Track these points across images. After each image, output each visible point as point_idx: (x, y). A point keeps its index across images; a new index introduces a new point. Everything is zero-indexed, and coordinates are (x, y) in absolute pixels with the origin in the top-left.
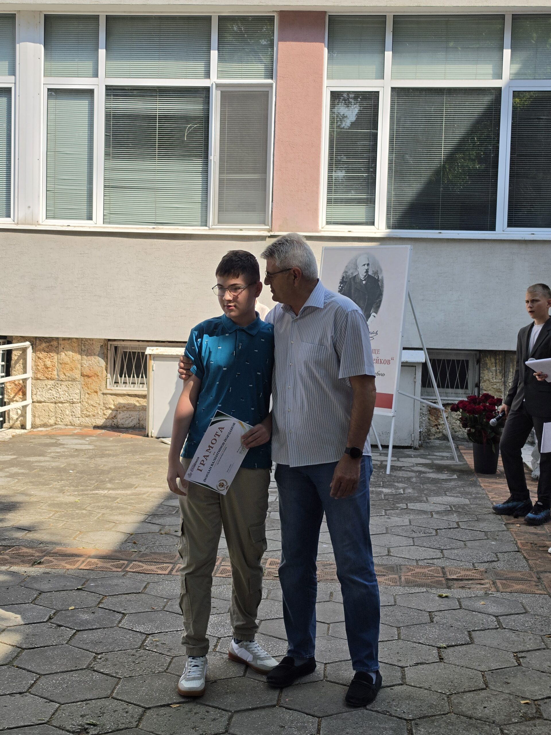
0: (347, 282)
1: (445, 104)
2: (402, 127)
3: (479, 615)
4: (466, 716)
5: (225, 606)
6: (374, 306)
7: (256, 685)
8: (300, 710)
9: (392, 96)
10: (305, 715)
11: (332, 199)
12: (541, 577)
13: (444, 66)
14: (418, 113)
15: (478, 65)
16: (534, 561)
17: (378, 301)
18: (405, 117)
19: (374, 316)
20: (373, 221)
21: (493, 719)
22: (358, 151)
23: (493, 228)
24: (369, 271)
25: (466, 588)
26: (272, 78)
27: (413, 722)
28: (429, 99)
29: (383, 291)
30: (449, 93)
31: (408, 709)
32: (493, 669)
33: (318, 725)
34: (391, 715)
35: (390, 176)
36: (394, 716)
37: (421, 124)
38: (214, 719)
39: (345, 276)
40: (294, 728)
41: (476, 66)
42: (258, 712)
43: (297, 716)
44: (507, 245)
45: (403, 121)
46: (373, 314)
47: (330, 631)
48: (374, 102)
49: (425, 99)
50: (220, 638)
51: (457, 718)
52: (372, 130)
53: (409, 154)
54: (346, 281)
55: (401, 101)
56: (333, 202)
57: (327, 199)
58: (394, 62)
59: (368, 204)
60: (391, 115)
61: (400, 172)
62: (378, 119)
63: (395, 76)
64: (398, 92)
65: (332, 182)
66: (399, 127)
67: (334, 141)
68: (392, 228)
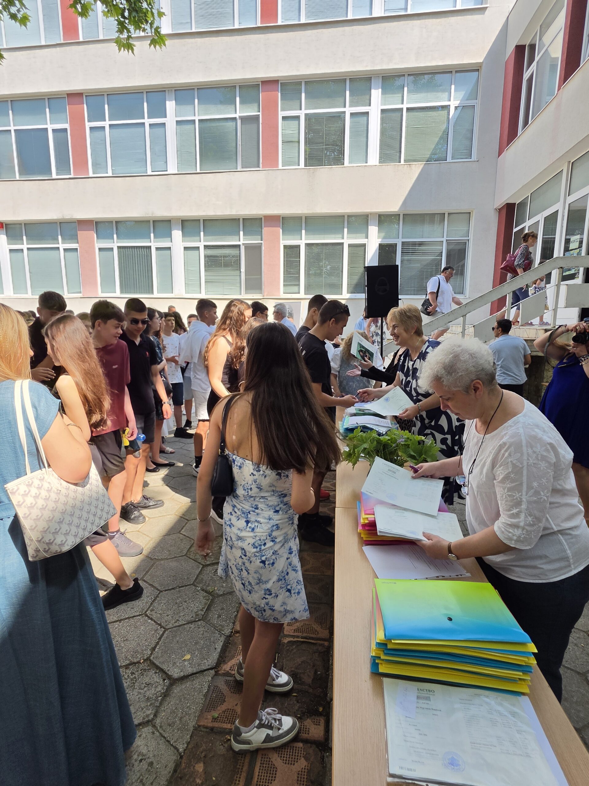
1: (324, 249)
13: (324, 235)
22: (294, 267)
23: (342, 294)
26: (262, 240)
30: (325, 245)
35: (305, 276)
37: (316, 256)
45: (309, 255)
48: (299, 249)
49: (317, 247)
52: (298, 259)
55: (309, 248)
56: (285, 286)
57: (283, 284)
58: (306, 234)
59: (298, 286)
60: (305, 253)
61: (309, 274)
62: (300, 255)
63: (306, 239)
64: (307, 245)
65: (285, 278)
66: (308, 258)
67: (285, 263)
68: (307, 295)
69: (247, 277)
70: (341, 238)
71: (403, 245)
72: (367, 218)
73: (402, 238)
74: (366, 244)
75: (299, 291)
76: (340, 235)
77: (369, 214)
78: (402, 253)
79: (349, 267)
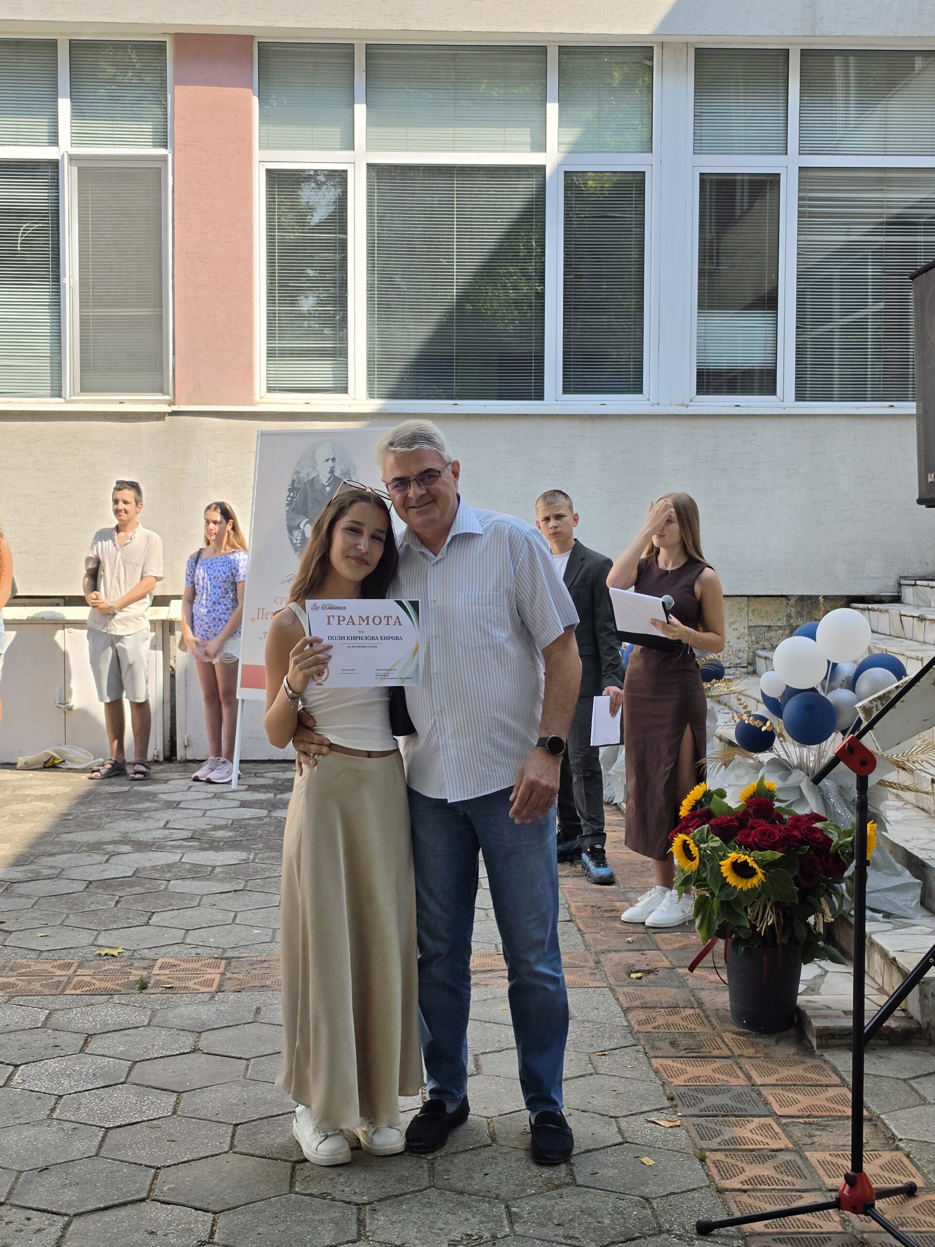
1: (455, 192)
2: (387, 230)
3: (496, 1027)
4: (454, 1191)
5: (75, 1042)
7: (115, 1168)
8: (186, 1203)
9: (368, 178)
10: (193, 1211)
11: (275, 350)
12: (602, 959)
13: (452, 129)
14: (412, 207)
15: (507, 129)
16: (592, 935)
18: (392, 213)
20: (345, 386)
21: (497, 1192)
23: (540, 396)
24: (336, 470)
25: (481, 985)
26: (166, 147)
27: (368, 1207)
28: (430, 183)
30: (460, 174)
31: (363, 1187)
32: (507, 1112)
33: (213, 1225)
34: (333, 1200)
35: (370, 311)
36: (338, 1201)
37: (418, 224)
38: (39, 1230)
39: (296, 478)
40: (172, 1233)
41: (503, 129)
42: (114, 1211)
43: (179, 1213)
44: (562, 424)
45: (388, 220)
47: (250, 1071)
49: (424, 183)
50: (63, 1096)
51: (440, 1195)
52: (337, 235)
53: (401, 276)
54: (298, 487)
55: (385, 186)
56: (277, 355)
57: (268, 350)
58: (370, 122)
59: (336, 357)
60: (368, 209)
61: (387, 304)
62: (347, 216)
63: (371, 146)
64: (378, 172)
65: (275, 320)
66: (383, 230)
67: (275, 253)
68: (378, 398)
69: (91, 312)
70: (531, 148)
71: (799, 182)
72: (649, 63)
73: (800, 154)
74: (644, 173)
75: (345, 379)
76: (527, 131)
77: (653, 47)
78: (801, 215)
79: (571, 275)
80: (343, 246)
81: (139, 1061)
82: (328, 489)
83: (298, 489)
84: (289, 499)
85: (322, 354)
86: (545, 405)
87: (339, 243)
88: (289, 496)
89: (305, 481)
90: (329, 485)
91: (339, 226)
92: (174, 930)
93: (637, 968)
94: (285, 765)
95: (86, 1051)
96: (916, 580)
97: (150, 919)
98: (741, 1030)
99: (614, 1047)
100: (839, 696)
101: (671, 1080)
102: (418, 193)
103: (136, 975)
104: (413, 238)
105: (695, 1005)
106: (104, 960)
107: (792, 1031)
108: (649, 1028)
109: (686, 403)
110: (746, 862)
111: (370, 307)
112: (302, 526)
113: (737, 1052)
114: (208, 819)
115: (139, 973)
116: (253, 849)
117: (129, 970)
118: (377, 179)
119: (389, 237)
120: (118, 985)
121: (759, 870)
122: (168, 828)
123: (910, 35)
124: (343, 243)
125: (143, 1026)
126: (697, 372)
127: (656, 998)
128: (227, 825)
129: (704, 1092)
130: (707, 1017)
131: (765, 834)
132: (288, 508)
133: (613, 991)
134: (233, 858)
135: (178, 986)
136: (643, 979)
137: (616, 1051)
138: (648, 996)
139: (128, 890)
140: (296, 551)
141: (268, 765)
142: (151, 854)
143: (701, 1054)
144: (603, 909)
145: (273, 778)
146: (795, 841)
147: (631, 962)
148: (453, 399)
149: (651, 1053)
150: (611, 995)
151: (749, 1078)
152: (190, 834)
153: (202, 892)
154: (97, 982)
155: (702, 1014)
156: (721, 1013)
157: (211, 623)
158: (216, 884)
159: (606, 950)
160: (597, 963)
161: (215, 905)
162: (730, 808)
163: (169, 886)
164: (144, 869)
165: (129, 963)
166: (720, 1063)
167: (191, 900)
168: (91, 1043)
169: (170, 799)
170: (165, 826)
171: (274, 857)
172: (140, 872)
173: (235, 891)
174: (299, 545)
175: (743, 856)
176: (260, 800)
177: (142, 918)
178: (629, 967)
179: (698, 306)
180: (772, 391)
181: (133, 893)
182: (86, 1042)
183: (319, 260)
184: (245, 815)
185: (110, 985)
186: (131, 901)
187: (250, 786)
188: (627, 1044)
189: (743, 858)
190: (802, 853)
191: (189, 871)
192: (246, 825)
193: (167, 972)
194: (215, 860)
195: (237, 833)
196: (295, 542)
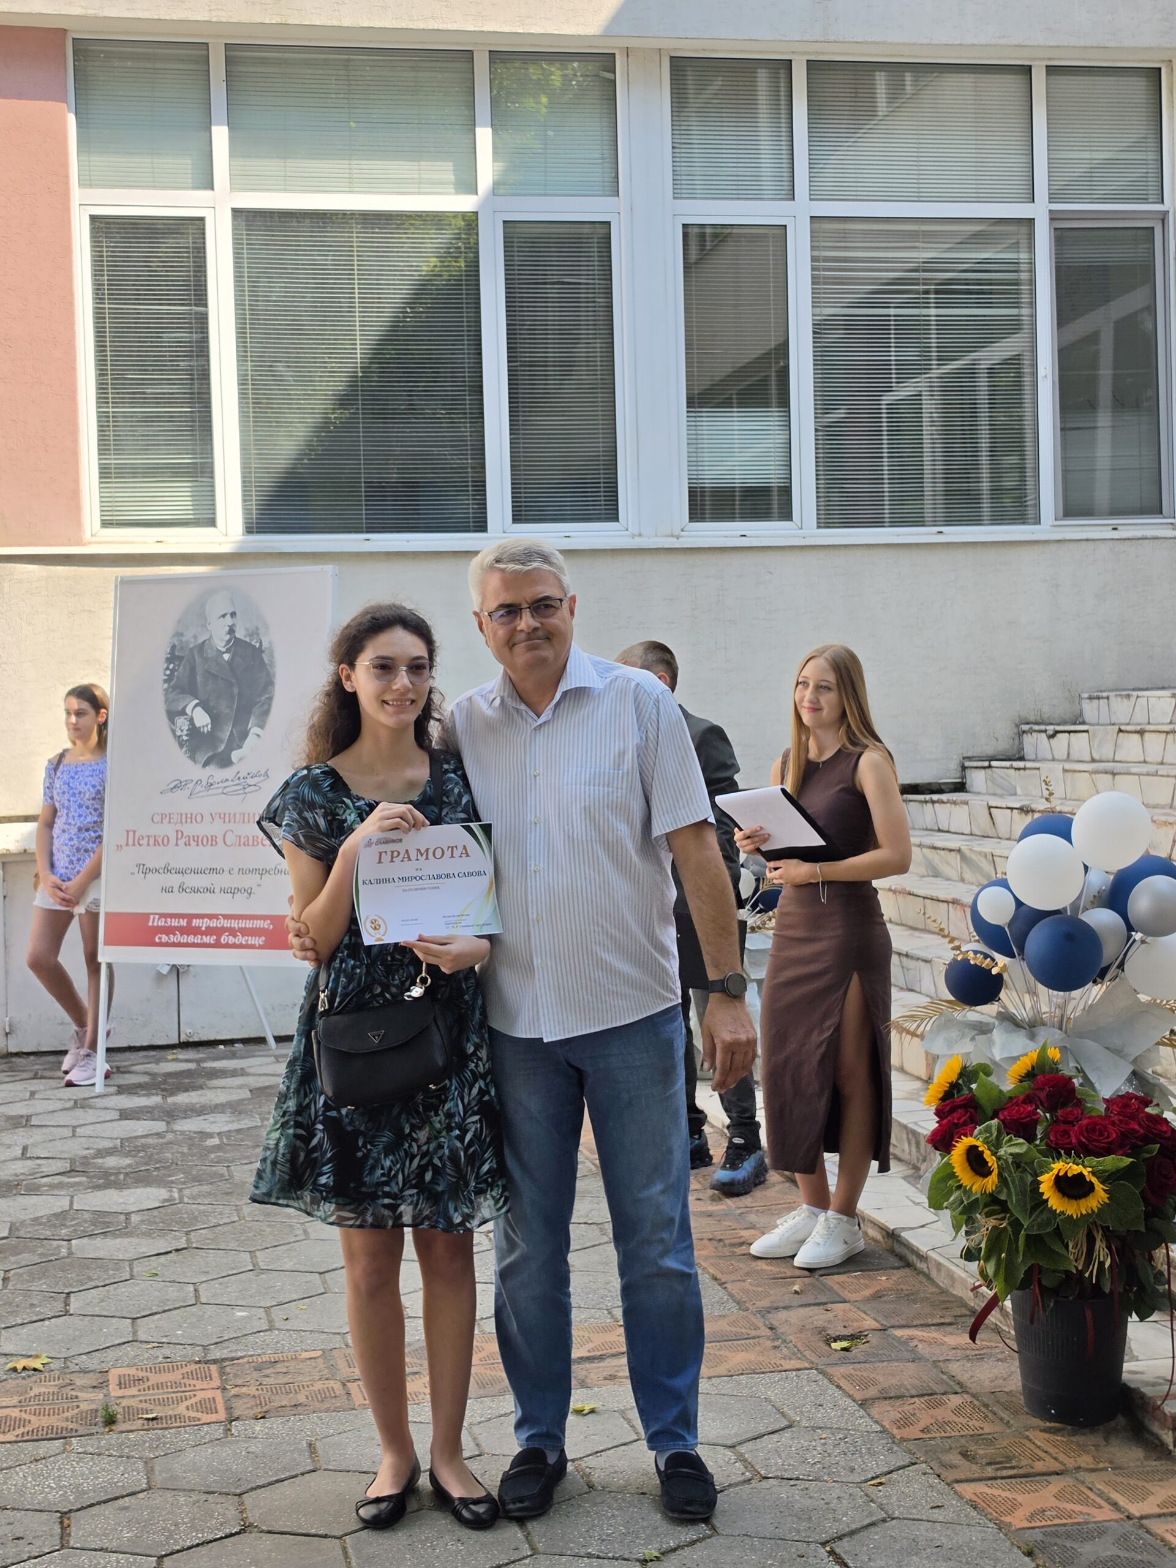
0: (183, 658)
1: (355, 249)
2: (263, 301)
5: (44, 1527)
6: (256, 710)
9: (235, 228)
11: (110, 468)
12: (774, 1323)
13: (347, 162)
14: (297, 269)
15: (422, 163)
16: (739, 1284)
17: (263, 698)
18: (269, 277)
19: (258, 736)
20: (212, 516)
22: (165, 356)
23: (481, 526)
24: (237, 629)
28: (320, 237)
29: (274, 676)
30: (362, 223)
35: (244, 412)
37: (306, 292)
39: (176, 643)
41: (417, 163)
45: (264, 287)
46: (255, 730)
48: (193, 243)
49: (311, 236)
52: (193, 308)
53: (286, 362)
54: (181, 654)
55: (257, 240)
56: (113, 475)
57: (100, 468)
58: (235, 152)
59: (197, 477)
60: (235, 272)
61: (268, 403)
62: (206, 281)
63: (238, 183)
64: (246, 221)
65: (108, 426)
66: (257, 301)
67: (105, 332)
68: (257, 532)
70: (455, 189)
71: (811, 237)
72: (609, 76)
73: (811, 199)
74: (608, 223)
75: (212, 507)
76: (449, 166)
77: (614, 54)
78: (815, 280)
79: (516, 362)
80: (202, 322)
81: (166, 1555)
82: (226, 657)
83: (181, 658)
84: (168, 672)
85: (176, 472)
86: (486, 539)
87: (196, 318)
88: (167, 668)
89: (191, 646)
90: (228, 651)
91: (195, 295)
92: (114, 1320)
93: (833, 1333)
94: (152, 1053)
95: (72, 1543)
96: (990, 761)
97: (67, 1304)
98: (1048, 1424)
99: (886, 1469)
100: (1101, 918)
101: (1007, 1519)
102: (305, 250)
103: (89, 1401)
104: (300, 311)
105: (958, 1389)
106: (24, 1378)
107: (1121, 1420)
108: (914, 1432)
109: (676, 533)
110: (1081, 1175)
111: (243, 407)
112: (188, 710)
113: (1070, 1463)
114: (83, 1140)
115: (91, 1395)
116: (172, 1182)
117: (74, 1393)
118: (247, 230)
119: (267, 310)
120: (67, 1420)
121: (1099, 1186)
122: (30, 1158)
123: (949, 43)
124: (202, 318)
125: (143, 1491)
126: (689, 492)
127: (894, 1381)
128: (115, 1147)
129: (1068, 1536)
130: (986, 1406)
131: (1094, 1130)
132: (166, 686)
133: (821, 1372)
134: (148, 1198)
135: (163, 1415)
136: (855, 1351)
137: (894, 1475)
138: (881, 1378)
139: (13, 1259)
140: (181, 746)
141: (128, 1055)
142: (20, 1199)
143: (1021, 1471)
144: (727, 1242)
145: (146, 1073)
146: (1136, 1138)
147: (820, 1323)
148: (362, 532)
149: (950, 1476)
150: (826, 1381)
151: (1115, 1505)
152: (68, 1165)
153: (131, 1255)
154: (32, 1418)
155: (976, 1402)
156: (1004, 1398)
157: (74, 855)
158: (144, 1241)
159: (770, 1308)
160: (771, 1329)
161: (157, 1275)
162: (1001, 1091)
163: (73, 1249)
164: (23, 1223)
165: (68, 1381)
166: (1056, 1485)
167: (117, 1270)
168: (73, 1529)
169: (13, 1114)
170: (23, 1154)
171: (209, 1194)
172: (18, 1230)
173: (177, 1250)
174: (185, 738)
175: (1075, 1167)
176: (146, 1107)
177: (55, 1304)
178: (820, 1333)
179: (688, 403)
180: (786, 514)
181: (23, 1264)
182: (64, 1528)
183: (169, 342)
184: (135, 1131)
185: (56, 1421)
186: (25, 1277)
187: (119, 1086)
188: (902, 1463)
189: (1076, 1169)
190: (1147, 1155)
191: (94, 1223)
192: (143, 1145)
193: (133, 1391)
194: (124, 1203)
195: (136, 1159)
196: (179, 733)
